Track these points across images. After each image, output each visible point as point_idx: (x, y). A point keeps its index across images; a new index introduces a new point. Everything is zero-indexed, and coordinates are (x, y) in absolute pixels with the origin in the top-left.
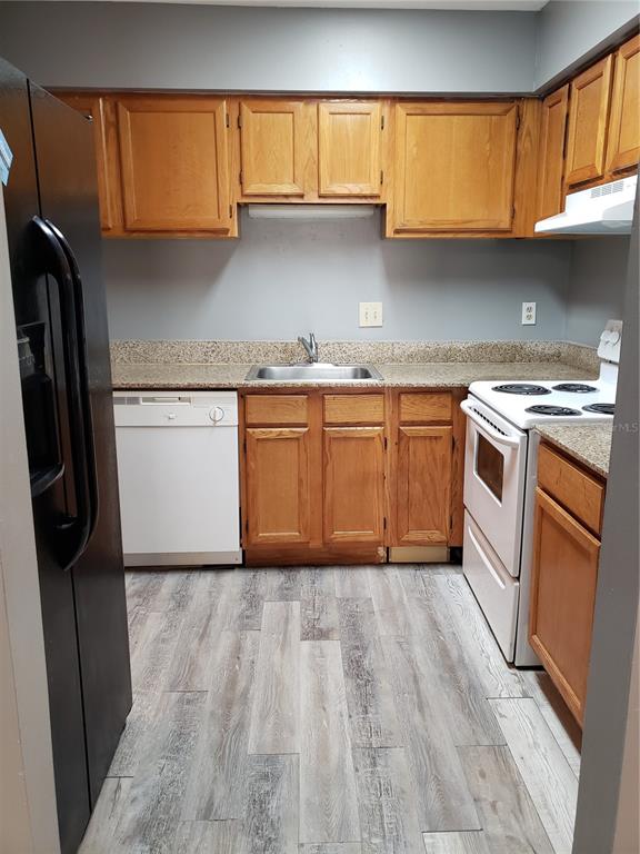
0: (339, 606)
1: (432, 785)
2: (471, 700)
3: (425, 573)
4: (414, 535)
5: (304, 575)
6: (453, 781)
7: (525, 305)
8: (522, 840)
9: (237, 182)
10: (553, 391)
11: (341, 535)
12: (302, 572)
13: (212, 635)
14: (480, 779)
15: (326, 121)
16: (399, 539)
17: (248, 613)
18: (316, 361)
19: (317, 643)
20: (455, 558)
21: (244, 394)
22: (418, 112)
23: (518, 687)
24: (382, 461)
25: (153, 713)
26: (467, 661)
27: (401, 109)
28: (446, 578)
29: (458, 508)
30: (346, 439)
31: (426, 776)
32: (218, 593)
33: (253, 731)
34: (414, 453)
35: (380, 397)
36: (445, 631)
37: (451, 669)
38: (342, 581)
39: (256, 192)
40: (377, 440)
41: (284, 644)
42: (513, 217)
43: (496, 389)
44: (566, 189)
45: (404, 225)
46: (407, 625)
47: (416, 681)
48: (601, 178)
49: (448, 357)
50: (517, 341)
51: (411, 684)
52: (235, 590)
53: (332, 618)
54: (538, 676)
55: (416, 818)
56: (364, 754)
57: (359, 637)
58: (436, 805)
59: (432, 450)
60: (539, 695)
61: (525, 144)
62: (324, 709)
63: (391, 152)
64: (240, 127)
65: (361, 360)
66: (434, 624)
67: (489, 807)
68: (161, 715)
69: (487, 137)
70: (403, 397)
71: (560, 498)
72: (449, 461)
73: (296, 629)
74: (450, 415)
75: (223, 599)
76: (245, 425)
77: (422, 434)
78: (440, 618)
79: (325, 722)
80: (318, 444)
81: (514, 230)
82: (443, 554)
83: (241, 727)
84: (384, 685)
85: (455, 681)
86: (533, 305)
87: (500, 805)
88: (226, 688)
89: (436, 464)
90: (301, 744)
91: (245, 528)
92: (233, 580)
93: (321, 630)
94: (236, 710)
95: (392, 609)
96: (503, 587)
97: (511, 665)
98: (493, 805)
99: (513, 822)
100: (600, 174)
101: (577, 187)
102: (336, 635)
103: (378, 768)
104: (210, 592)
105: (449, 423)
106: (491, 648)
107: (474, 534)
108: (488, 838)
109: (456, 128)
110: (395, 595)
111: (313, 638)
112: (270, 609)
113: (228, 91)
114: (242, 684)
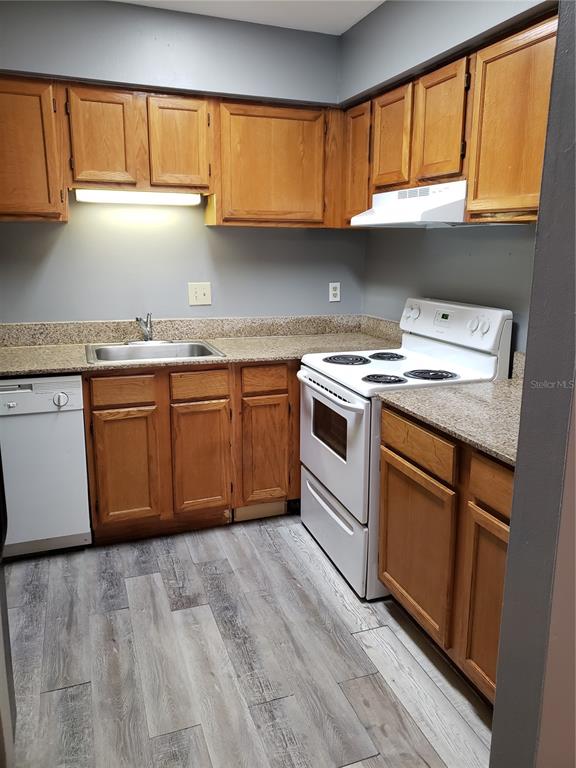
0: (199, 571)
1: (328, 725)
2: (339, 638)
3: (269, 527)
4: (259, 494)
5: (157, 547)
6: (344, 715)
7: (332, 285)
8: (414, 754)
9: (68, 168)
10: (372, 360)
11: (190, 504)
12: (154, 543)
13: (79, 621)
14: (365, 707)
15: (155, 114)
16: (244, 500)
17: (111, 592)
18: (151, 339)
19: (188, 610)
20: (293, 509)
21: (89, 377)
22: (241, 112)
23: (373, 618)
24: (229, 430)
25: (37, 718)
26: (326, 603)
27: (225, 109)
28: (289, 529)
29: (296, 465)
30: (194, 413)
31: (321, 715)
32: (74, 576)
33: (149, 714)
34: (257, 420)
35: (224, 372)
36: (299, 578)
37: (315, 613)
38: (196, 546)
39: (89, 178)
40: (223, 412)
41: (156, 617)
42: (324, 211)
43: (326, 360)
44: (373, 189)
45: (232, 214)
46: (266, 578)
47: (288, 630)
48: (408, 183)
49: (271, 331)
50: (325, 316)
51: (284, 633)
52: (91, 572)
53: (195, 584)
54: (386, 605)
55: (322, 759)
56: (261, 710)
57: (226, 598)
58: (336, 742)
59: (272, 416)
60: (391, 621)
61: (331, 148)
62: (212, 674)
63: (218, 146)
64: (68, 114)
65: (193, 336)
66: (289, 574)
67: (379, 732)
68: (46, 719)
69: (301, 139)
70: (245, 371)
71: (409, 455)
72: (287, 425)
73: (163, 600)
74: (285, 383)
75: (81, 584)
76: (90, 408)
77: (263, 403)
78: (292, 567)
79: (217, 688)
80: (166, 419)
81: (326, 222)
82: (281, 507)
83: (135, 711)
84: (261, 639)
85: (320, 623)
86: (338, 285)
87: (387, 727)
88: (109, 674)
89: (275, 427)
90: (200, 713)
91: (96, 508)
92: (86, 563)
93: (188, 598)
94: (126, 696)
95: (248, 566)
96: (351, 533)
97: (363, 600)
98: (382, 729)
99: (402, 739)
100: (407, 179)
101: (383, 188)
102: (204, 600)
103: (277, 720)
104: (65, 578)
105: (285, 391)
106: (342, 587)
107: (311, 485)
108: (385, 759)
109: (273, 129)
110: (248, 551)
111: (183, 606)
112: (132, 585)
113: (54, 76)
114: (124, 667)
